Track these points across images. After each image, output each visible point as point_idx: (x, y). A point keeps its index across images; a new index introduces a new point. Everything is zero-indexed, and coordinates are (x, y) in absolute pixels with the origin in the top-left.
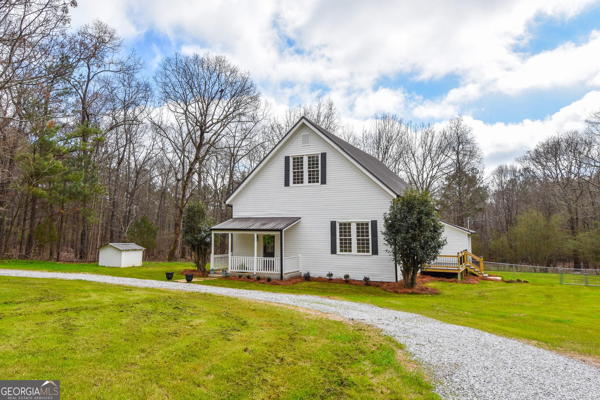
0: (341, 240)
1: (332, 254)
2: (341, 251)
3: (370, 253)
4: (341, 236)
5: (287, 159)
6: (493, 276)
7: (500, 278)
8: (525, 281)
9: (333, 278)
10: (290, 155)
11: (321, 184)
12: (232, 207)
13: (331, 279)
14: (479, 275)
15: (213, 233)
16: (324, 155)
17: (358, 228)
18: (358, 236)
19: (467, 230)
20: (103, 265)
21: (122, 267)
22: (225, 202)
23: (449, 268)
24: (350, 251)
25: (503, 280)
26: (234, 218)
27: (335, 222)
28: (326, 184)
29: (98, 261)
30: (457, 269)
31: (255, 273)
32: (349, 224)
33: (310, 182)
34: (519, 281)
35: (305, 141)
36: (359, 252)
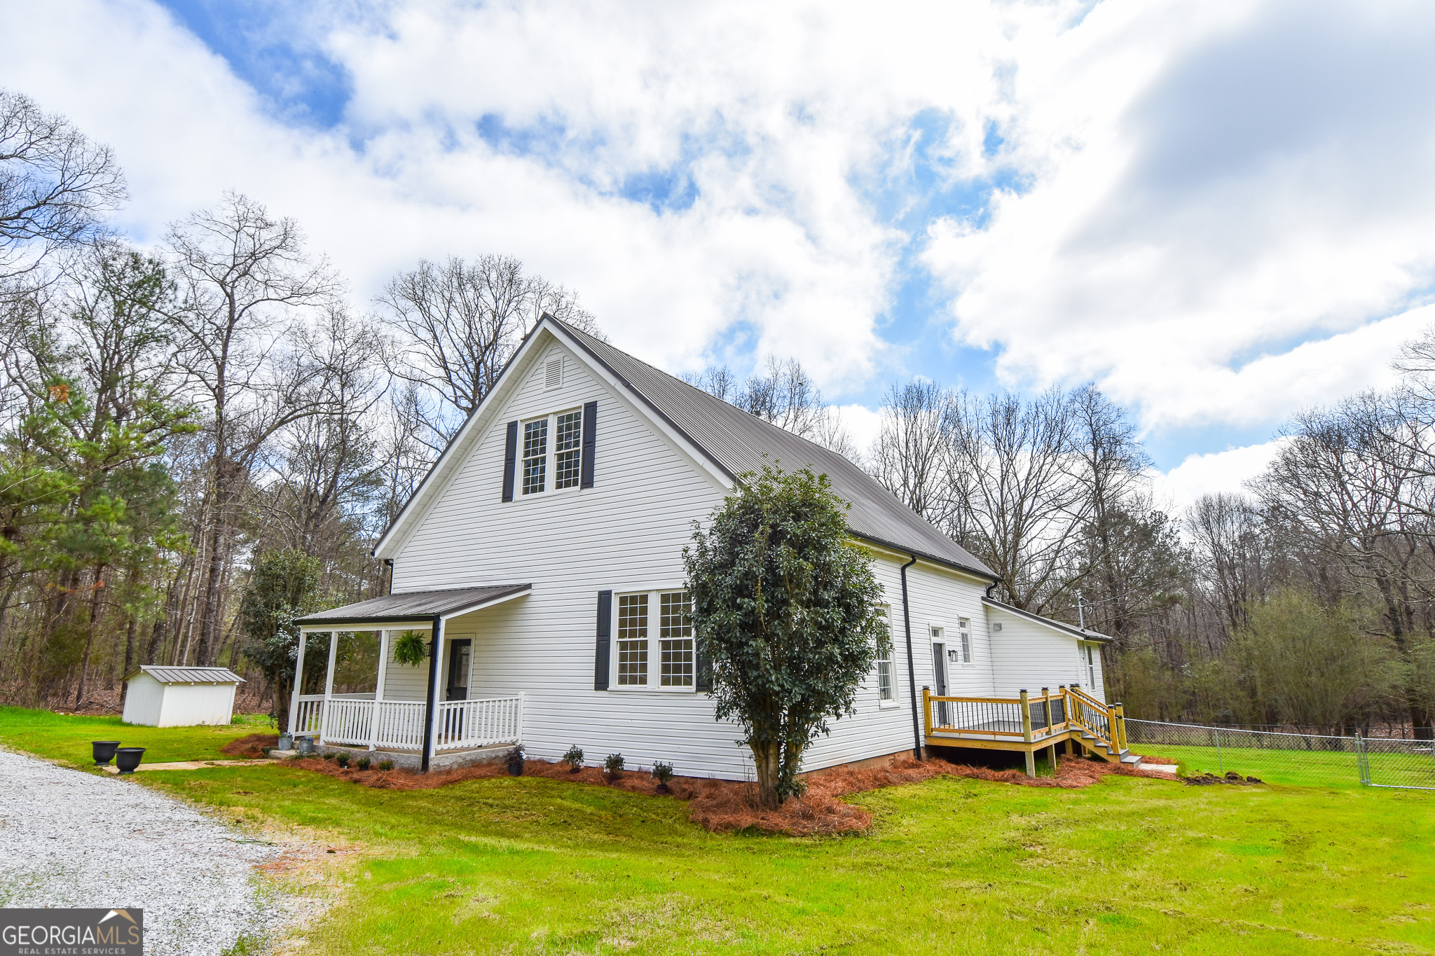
0: (623, 646)
1: (597, 689)
2: (622, 681)
3: (693, 688)
4: (622, 634)
5: (512, 427)
6: (1158, 763)
7: (1172, 769)
8: (1250, 779)
9: (582, 765)
10: (519, 419)
11: (582, 488)
12: (392, 565)
13: (576, 770)
14: (1110, 759)
15: (304, 631)
16: (591, 408)
17: (665, 610)
18: (664, 633)
19: (1079, 630)
20: (128, 721)
21: (160, 726)
22: (373, 554)
23: (999, 738)
24: (643, 681)
25: (1179, 776)
26: (395, 595)
27: (609, 593)
28: (592, 486)
29: (121, 712)
30: (1021, 739)
32: (644, 599)
33: (559, 486)
34: (1232, 778)
35: (554, 377)
36: (665, 682)
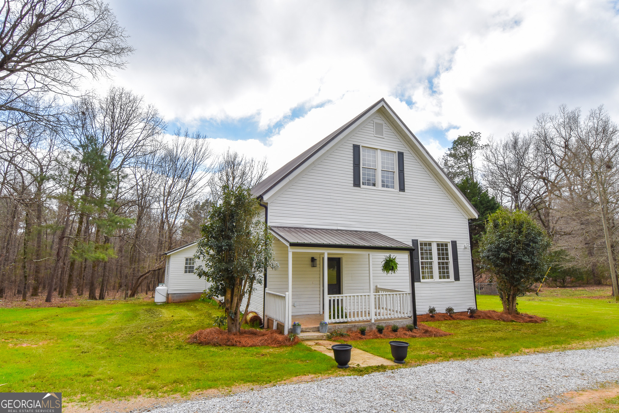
0: (422, 263)
1: (416, 281)
2: (423, 278)
3: (452, 279)
4: (422, 258)
5: (356, 148)
10: (361, 145)
11: (399, 191)
16: (401, 155)
17: (438, 250)
18: (438, 259)
24: (432, 277)
27: (417, 240)
28: (404, 191)
31: (373, 321)
32: (430, 244)
33: (383, 186)
35: (379, 131)
36: (440, 278)
